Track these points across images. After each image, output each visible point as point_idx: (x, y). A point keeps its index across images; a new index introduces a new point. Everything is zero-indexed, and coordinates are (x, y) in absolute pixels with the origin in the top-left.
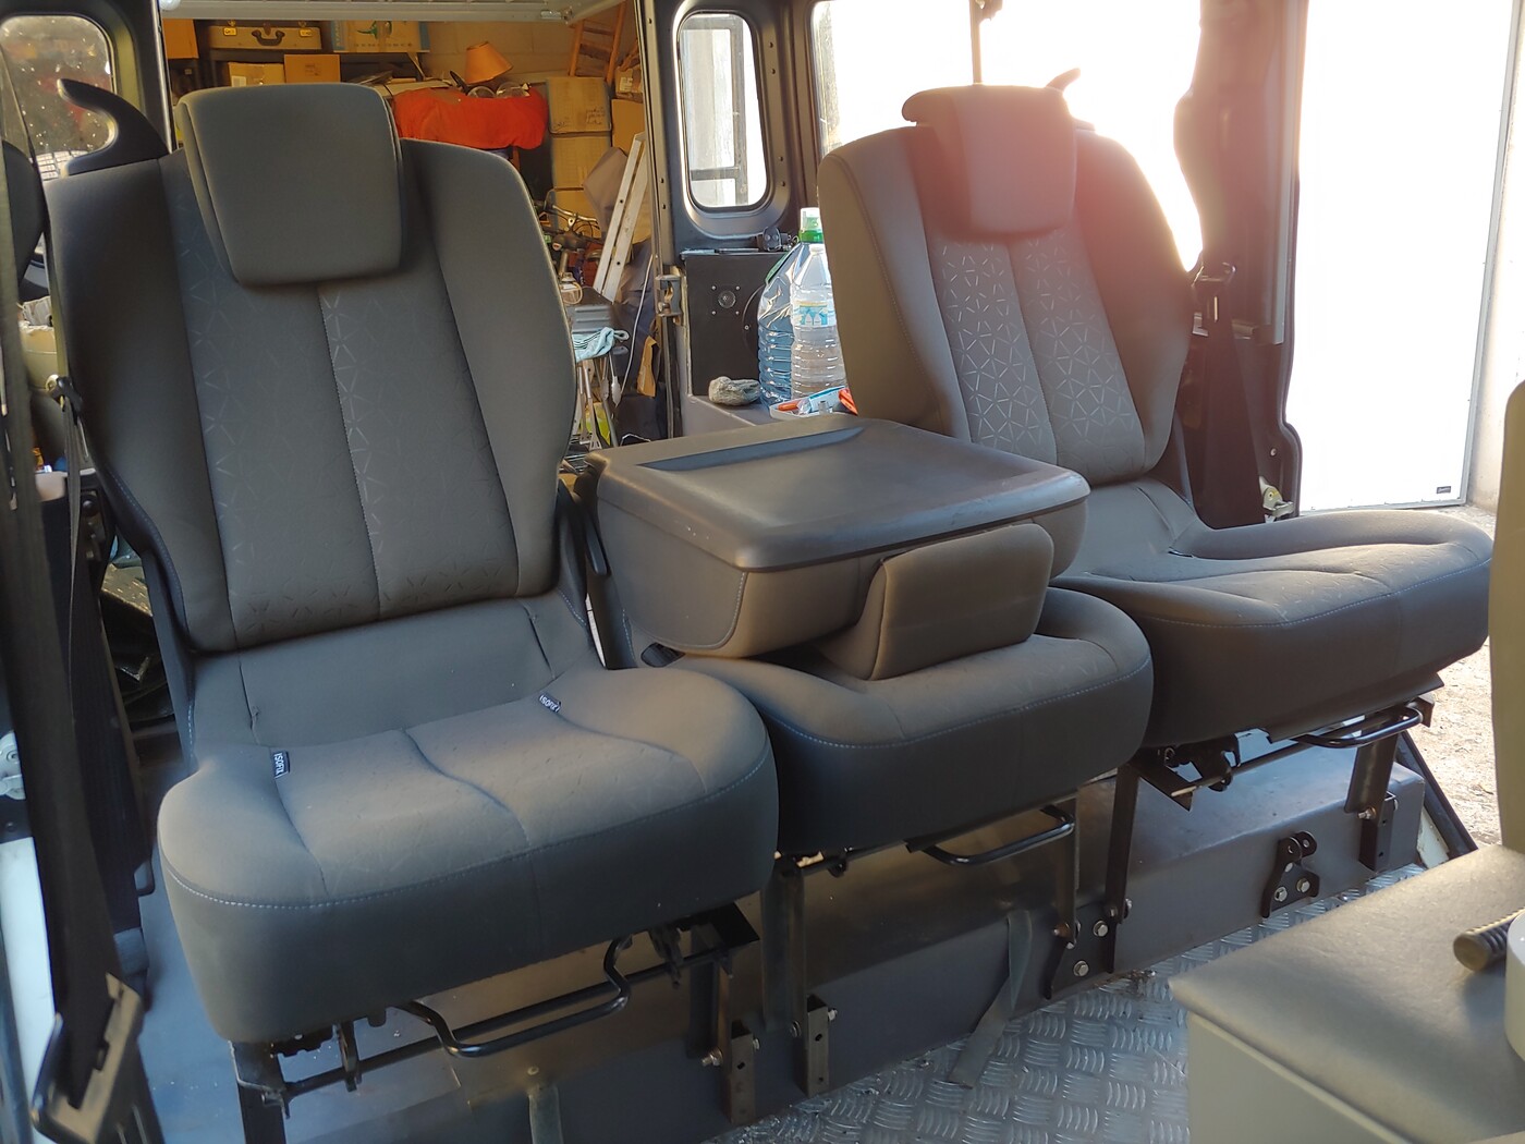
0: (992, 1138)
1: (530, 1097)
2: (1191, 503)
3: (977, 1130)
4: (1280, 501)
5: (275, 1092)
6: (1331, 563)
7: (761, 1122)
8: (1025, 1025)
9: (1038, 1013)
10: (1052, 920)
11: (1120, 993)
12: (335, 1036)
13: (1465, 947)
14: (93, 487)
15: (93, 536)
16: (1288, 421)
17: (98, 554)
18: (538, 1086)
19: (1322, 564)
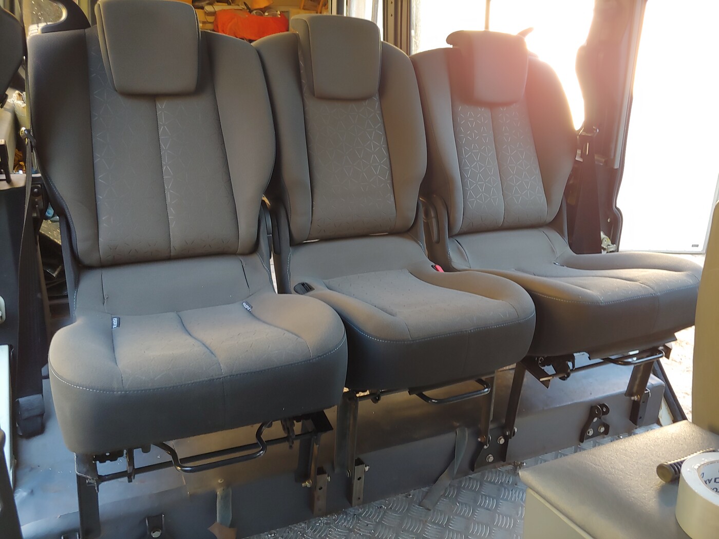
0: (437, 535)
1: (218, 493)
2: (567, 241)
3: (431, 531)
4: (610, 243)
5: (93, 479)
6: (628, 276)
7: (328, 516)
8: (461, 482)
9: (467, 477)
10: (478, 433)
11: (508, 472)
12: (125, 455)
13: (662, 470)
14: (39, 183)
15: (37, 206)
16: (618, 206)
17: (39, 215)
18: (222, 488)
19: (624, 276)
